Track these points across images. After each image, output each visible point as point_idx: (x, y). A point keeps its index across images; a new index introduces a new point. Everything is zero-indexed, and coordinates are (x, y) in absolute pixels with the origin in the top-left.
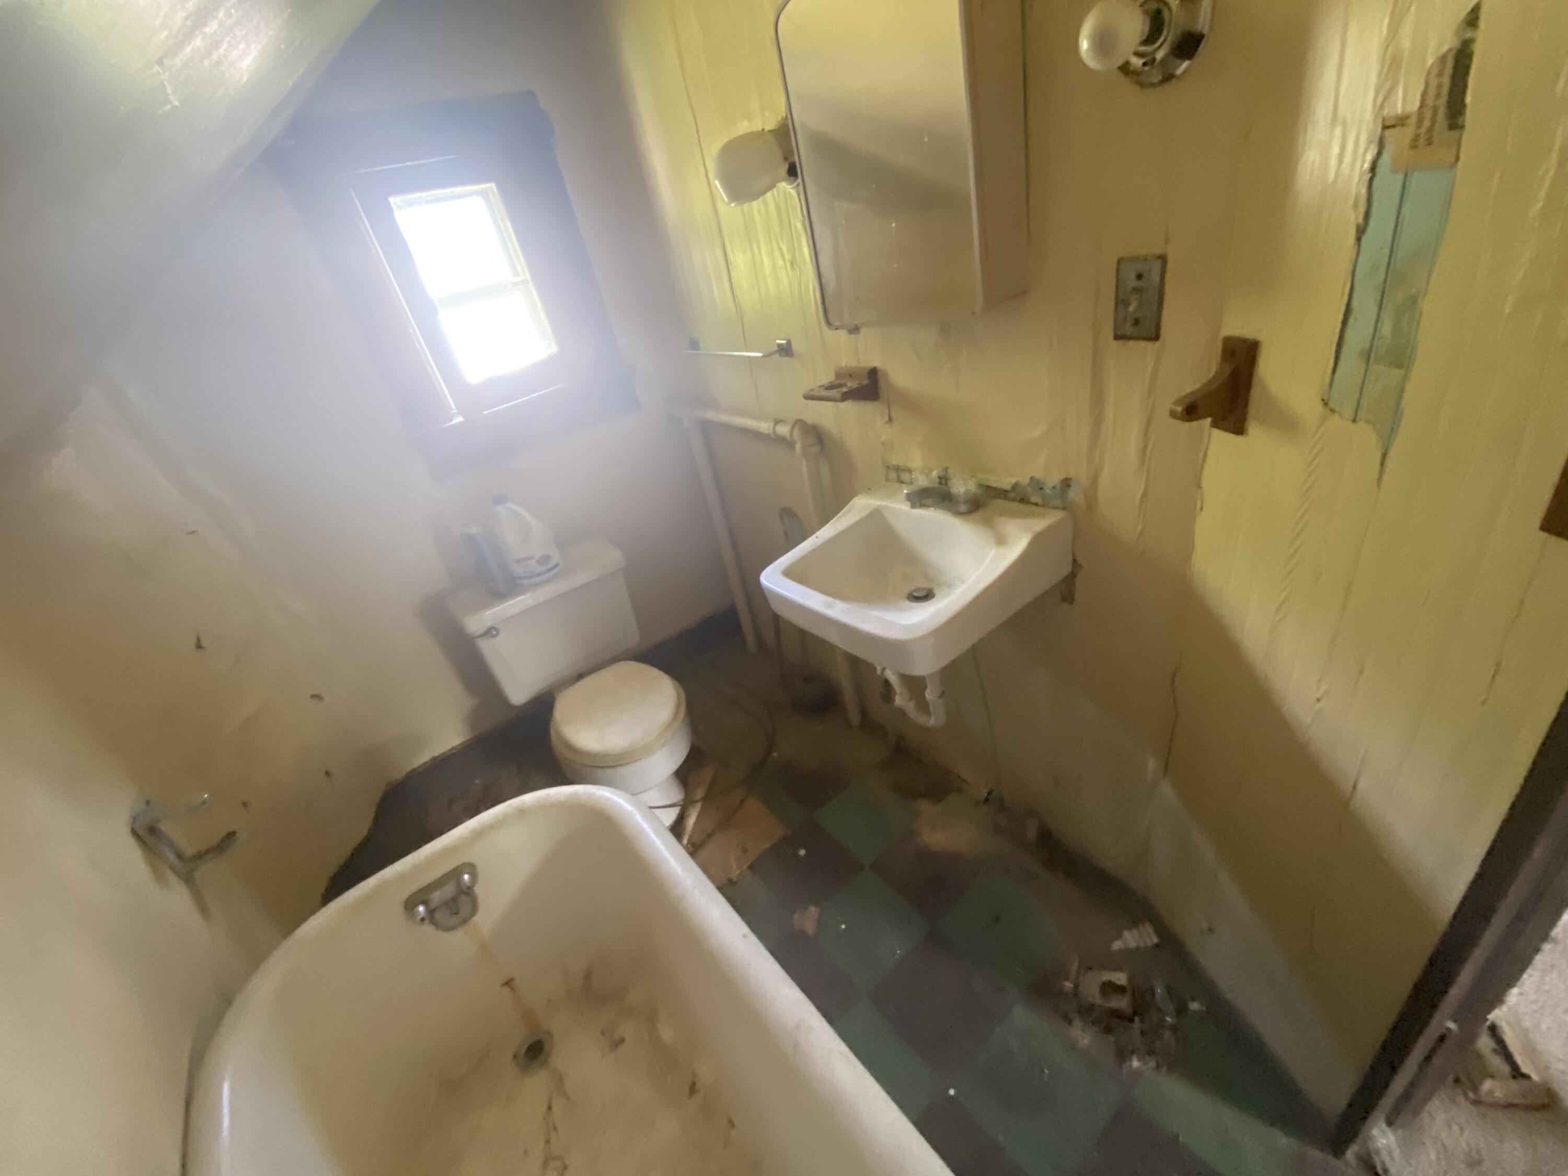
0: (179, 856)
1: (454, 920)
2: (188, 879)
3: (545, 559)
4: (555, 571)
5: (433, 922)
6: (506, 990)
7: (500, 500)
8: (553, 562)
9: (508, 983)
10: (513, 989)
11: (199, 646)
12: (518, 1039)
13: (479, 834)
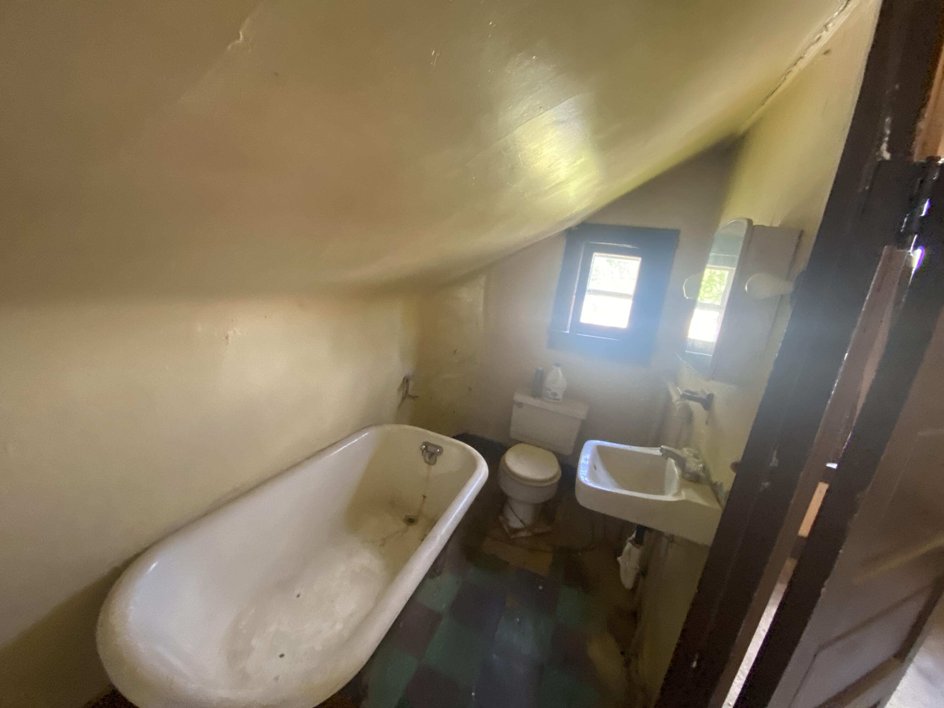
0: (407, 392)
1: (428, 459)
2: (404, 398)
3: (555, 394)
4: (556, 401)
5: (423, 452)
6: (422, 498)
7: (558, 365)
8: (557, 397)
9: (425, 497)
10: (424, 499)
11: (455, 352)
12: (412, 514)
13: (451, 444)
